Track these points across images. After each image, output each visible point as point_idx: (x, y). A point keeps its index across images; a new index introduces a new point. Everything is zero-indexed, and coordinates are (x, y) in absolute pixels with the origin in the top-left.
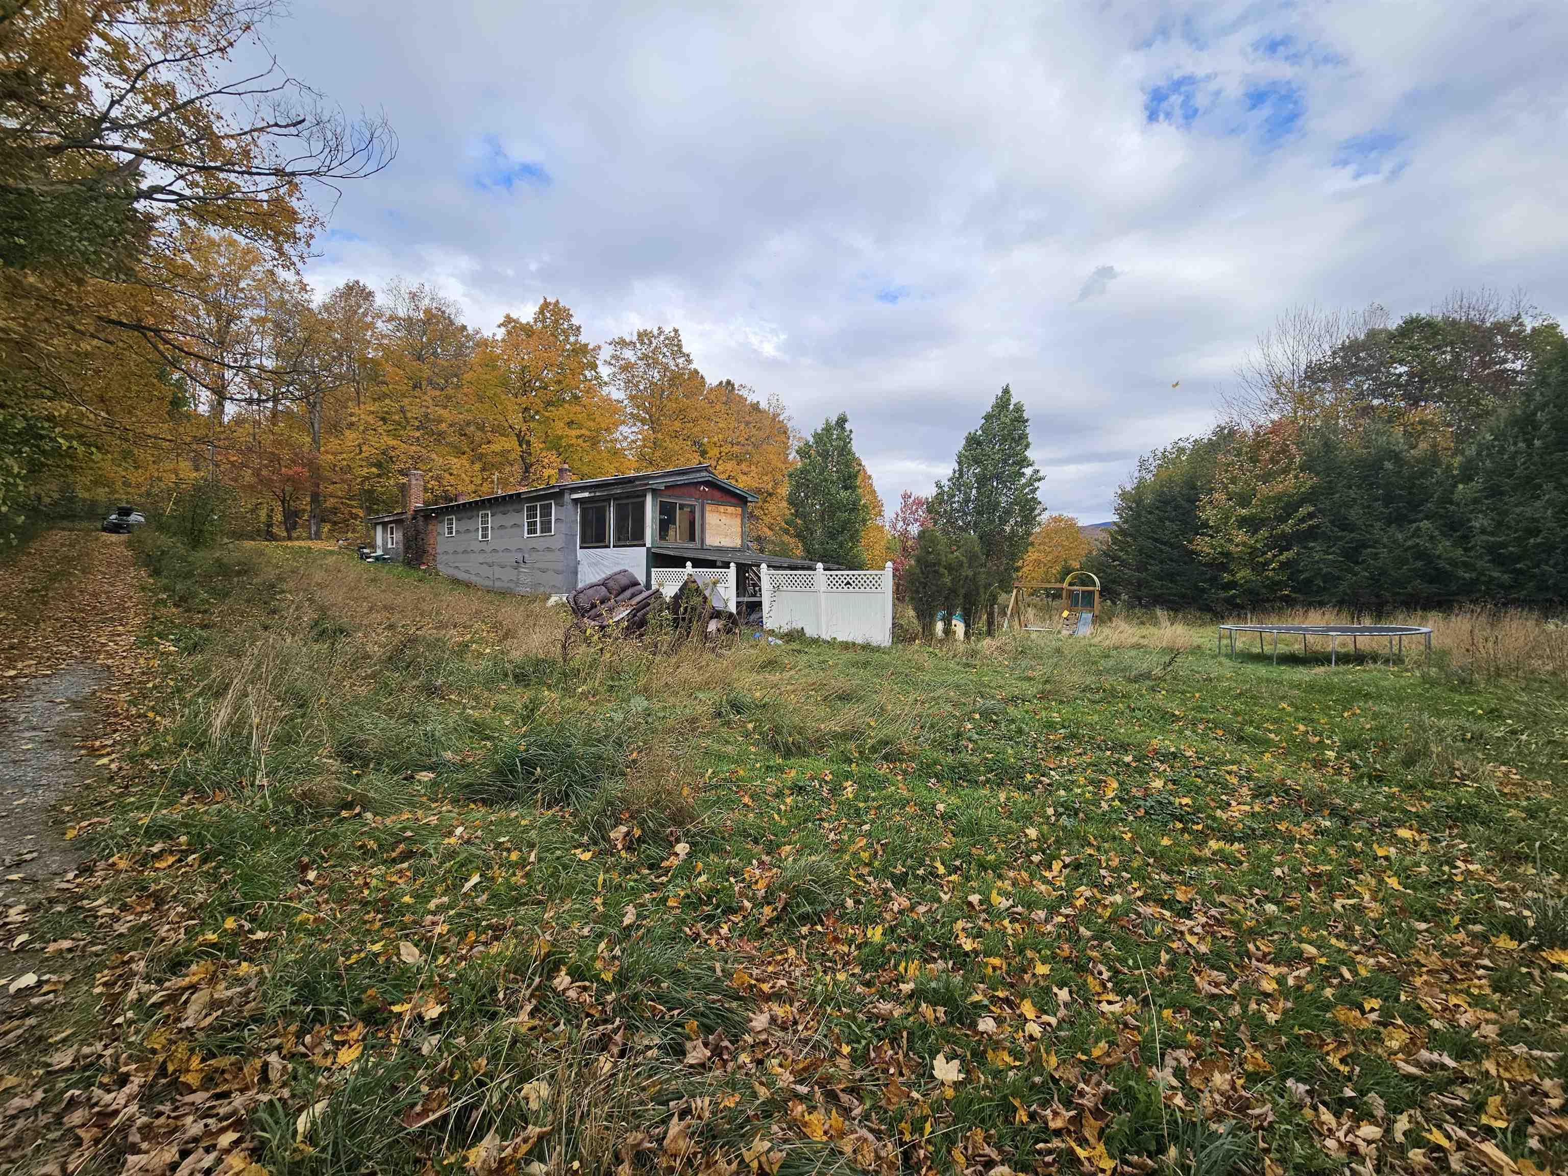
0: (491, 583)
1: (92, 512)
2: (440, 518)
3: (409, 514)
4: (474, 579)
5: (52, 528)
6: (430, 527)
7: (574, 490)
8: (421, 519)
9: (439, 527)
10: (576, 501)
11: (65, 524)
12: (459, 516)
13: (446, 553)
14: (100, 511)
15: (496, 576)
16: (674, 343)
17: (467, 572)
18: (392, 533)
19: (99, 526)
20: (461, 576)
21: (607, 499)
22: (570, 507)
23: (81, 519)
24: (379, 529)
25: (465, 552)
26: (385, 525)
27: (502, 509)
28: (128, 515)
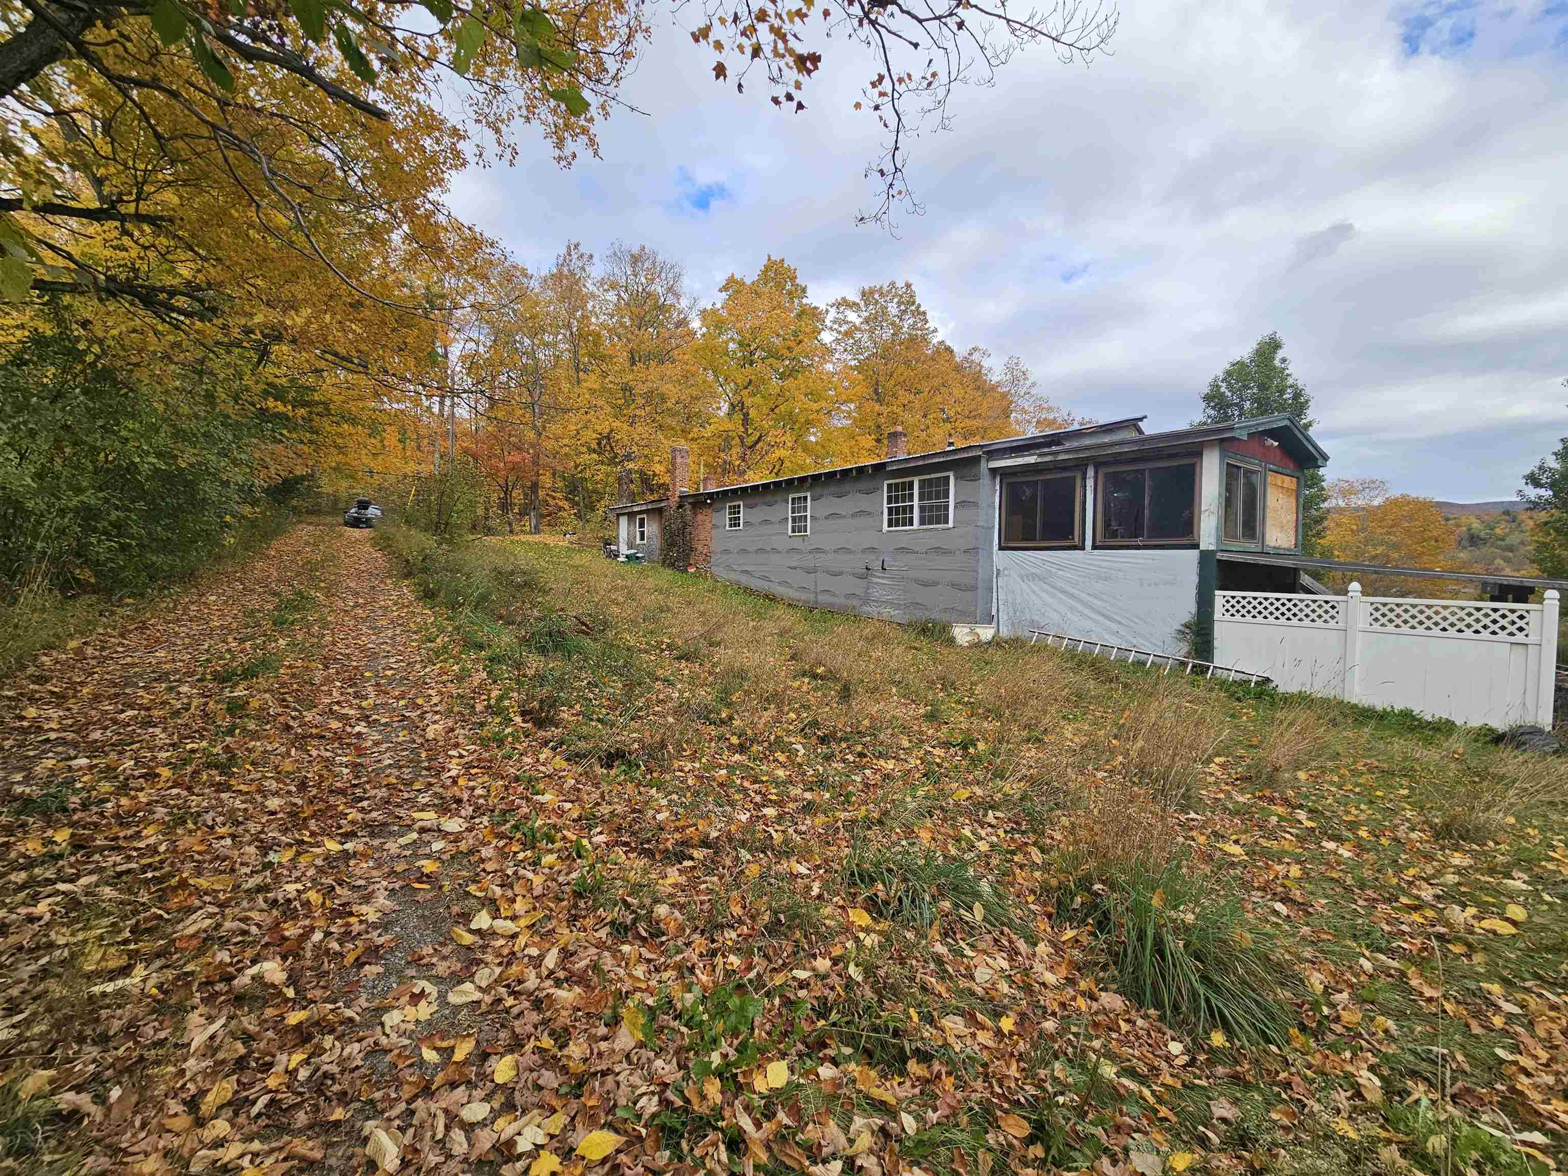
0: (812, 597)
1: (336, 507)
2: (718, 505)
3: (674, 501)
4: (779, 590)
5: (301, 522)
6: (700, 517)
7: (993, 454)
8: (688, 507)
9: (716, 518)
10: (994, 471)
11: (314, 519)
12: (750, 501)
13: (726, 551)
14: (341, 505)
15: (820, 588)
16: (908, 301)
17: (765, 578)
18: (642, 525)
19: (341, 521)
20: (755, 584)
21: (1080, 466)
22: (986, 480)
23: (327, 513)
24: (623, 521)
25: (761, 551)
26: (631, 515)
27: (833, 489)
28: (366, 508)
